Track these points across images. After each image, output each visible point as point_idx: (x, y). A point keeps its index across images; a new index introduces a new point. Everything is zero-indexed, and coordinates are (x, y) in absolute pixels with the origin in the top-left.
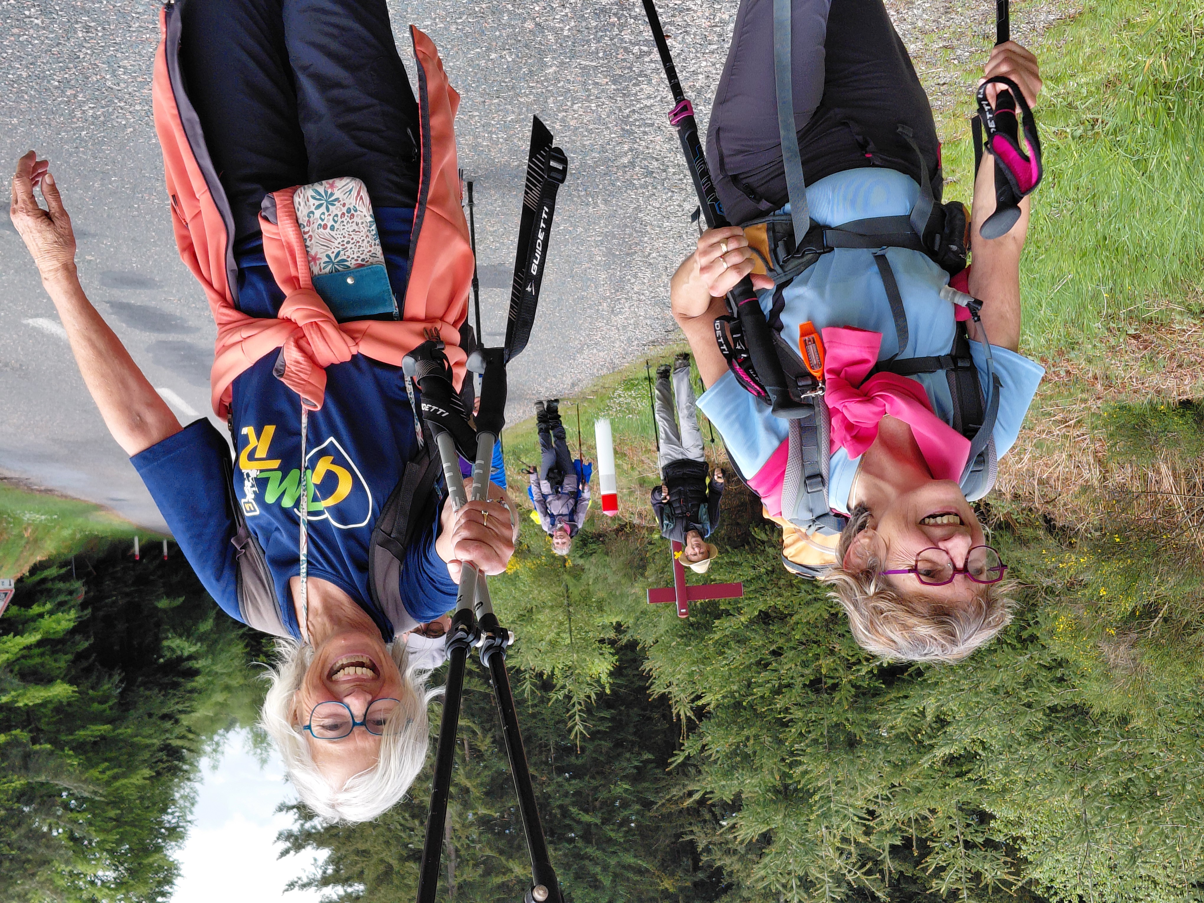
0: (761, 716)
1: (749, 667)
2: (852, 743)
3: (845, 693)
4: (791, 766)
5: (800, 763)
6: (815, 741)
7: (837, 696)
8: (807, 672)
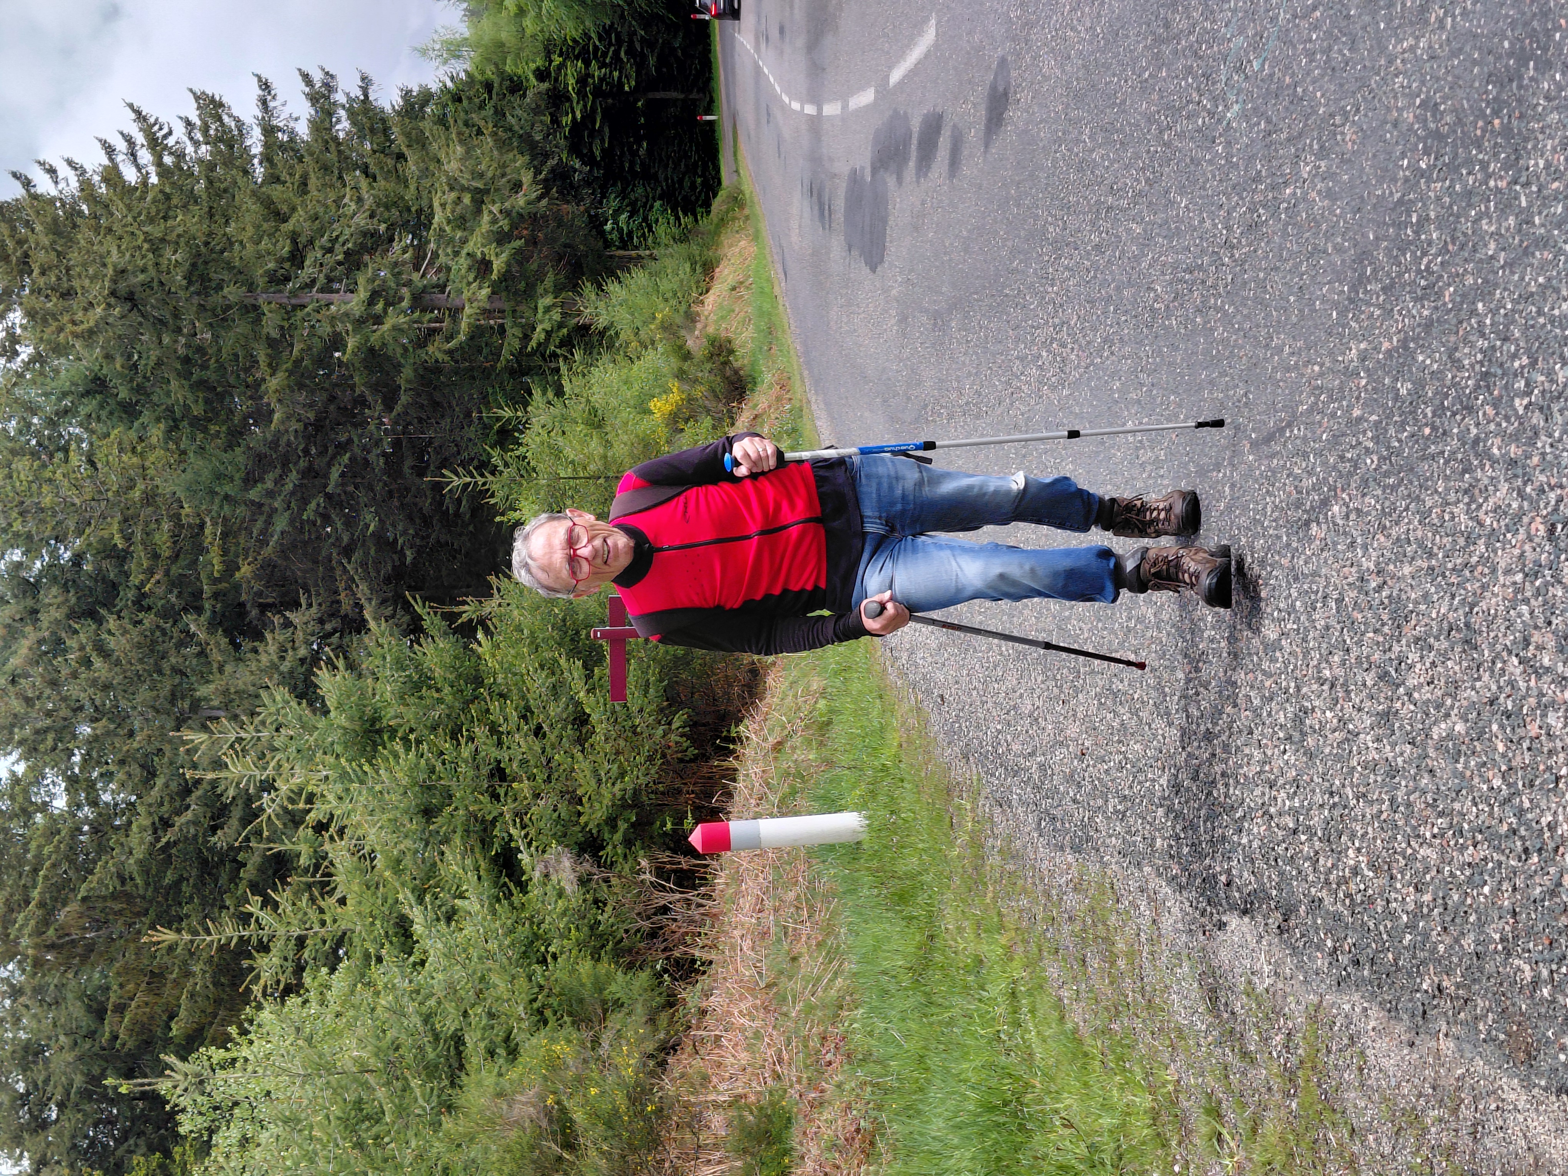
0: (465, 709)
1: (523, 697)
2: (428, 813)
3: (488, 808)
4: (405, 740)
5: (408, 749)
6: (432, 771)
7: (485, 799)
8: (515, 765)
